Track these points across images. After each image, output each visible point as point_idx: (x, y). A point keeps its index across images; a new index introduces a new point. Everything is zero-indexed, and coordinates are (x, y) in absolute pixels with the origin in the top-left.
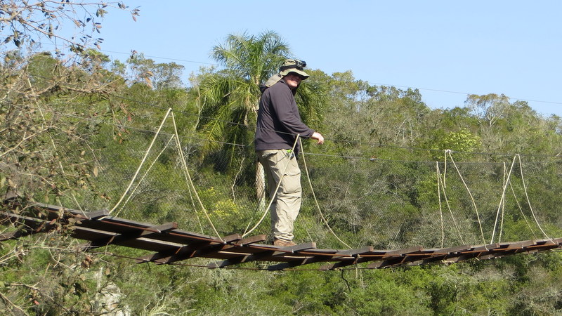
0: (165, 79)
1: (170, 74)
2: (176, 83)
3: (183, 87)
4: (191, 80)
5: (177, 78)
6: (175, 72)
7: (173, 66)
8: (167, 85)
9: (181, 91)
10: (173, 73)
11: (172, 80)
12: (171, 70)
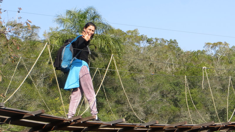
0: (29, 35)
1: (32, 32)
2: (35, 37)
3: (40, 39)
4: (44, 35)
5: (36, 34)
6: (35, 31)
7: (34, 27)
8: (30, 38)
9: (39, 42)
10: (34, 31)
11: (33, 36)
12: (33, 30)
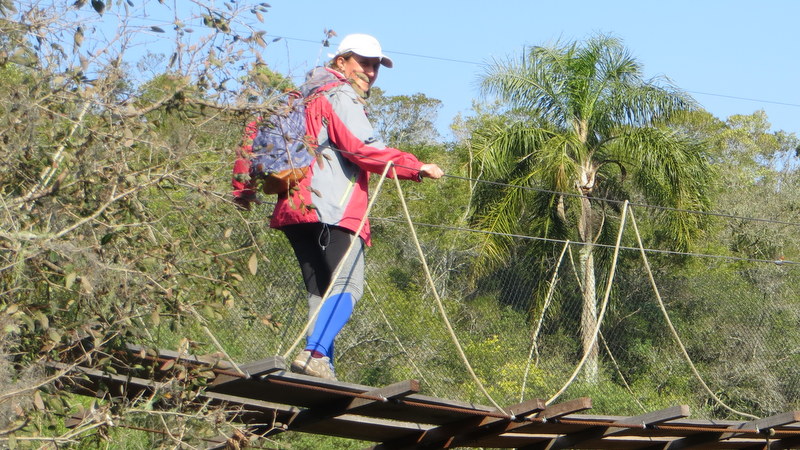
0: (404, 125)
1: (415, 118)
3: (439, 141)
4: (454, 127)
5: (428, 124)
6: (424, 112)
9: (435, 149)
10: (421, 115)
11: (418, 129)
12: (416, 109)
